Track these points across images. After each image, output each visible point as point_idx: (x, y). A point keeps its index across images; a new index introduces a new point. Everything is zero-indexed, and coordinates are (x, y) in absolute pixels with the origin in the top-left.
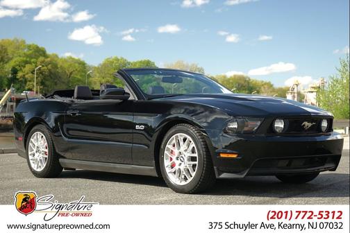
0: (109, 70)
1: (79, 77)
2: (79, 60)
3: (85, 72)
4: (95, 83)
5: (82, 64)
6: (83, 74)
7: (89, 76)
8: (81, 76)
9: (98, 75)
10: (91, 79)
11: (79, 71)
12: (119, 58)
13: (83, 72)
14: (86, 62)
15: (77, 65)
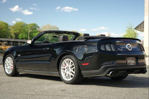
0: (18, 27)
1: (5, 30)
2: (5, 23)
3: (8, 28)
4: (12, 33)
5: (7, 24)
6: (7, 29)
7: (9, 30)
8: (6, 30)
9: (13, 29)
10: (10, 31)
11: (5, 28)
12: (22, 22)
13: (7, 28)
14: (8, 24)
15: (4, 25)
